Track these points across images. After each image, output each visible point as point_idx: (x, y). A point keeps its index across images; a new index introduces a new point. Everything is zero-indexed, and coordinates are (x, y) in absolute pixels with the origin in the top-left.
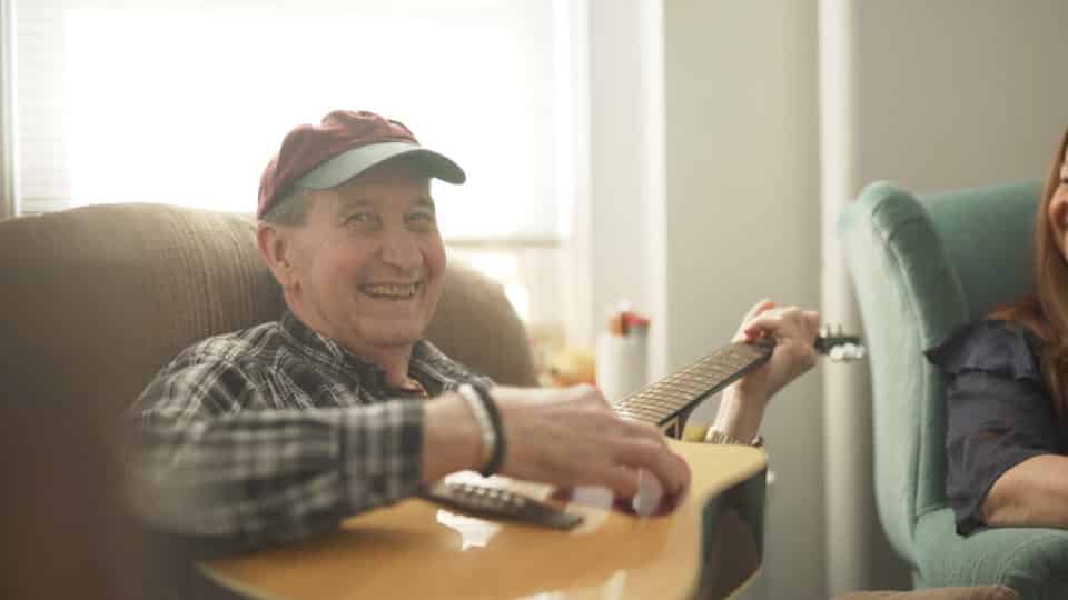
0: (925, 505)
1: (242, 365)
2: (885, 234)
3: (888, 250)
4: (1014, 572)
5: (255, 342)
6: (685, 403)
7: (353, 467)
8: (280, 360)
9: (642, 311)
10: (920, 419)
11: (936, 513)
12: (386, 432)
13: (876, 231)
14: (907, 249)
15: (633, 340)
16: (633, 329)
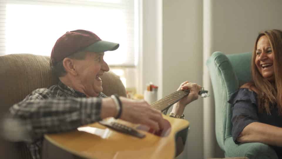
0: (227, 136)
1: (48, 94)
2: (218, 65)
3: (219, 69)
4: (249, 153)
5: (51, 90)
6: (168, 106)
7: (83, 111)
8: (58, 93)
9: (156, 85)
10: (226, 113)
11: (230, 138)
12: (92, 104)
13: (216, 64)
14: (224, 69)
15: (153, 92)
16: (153, 89)
